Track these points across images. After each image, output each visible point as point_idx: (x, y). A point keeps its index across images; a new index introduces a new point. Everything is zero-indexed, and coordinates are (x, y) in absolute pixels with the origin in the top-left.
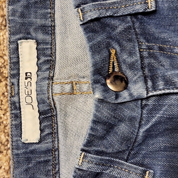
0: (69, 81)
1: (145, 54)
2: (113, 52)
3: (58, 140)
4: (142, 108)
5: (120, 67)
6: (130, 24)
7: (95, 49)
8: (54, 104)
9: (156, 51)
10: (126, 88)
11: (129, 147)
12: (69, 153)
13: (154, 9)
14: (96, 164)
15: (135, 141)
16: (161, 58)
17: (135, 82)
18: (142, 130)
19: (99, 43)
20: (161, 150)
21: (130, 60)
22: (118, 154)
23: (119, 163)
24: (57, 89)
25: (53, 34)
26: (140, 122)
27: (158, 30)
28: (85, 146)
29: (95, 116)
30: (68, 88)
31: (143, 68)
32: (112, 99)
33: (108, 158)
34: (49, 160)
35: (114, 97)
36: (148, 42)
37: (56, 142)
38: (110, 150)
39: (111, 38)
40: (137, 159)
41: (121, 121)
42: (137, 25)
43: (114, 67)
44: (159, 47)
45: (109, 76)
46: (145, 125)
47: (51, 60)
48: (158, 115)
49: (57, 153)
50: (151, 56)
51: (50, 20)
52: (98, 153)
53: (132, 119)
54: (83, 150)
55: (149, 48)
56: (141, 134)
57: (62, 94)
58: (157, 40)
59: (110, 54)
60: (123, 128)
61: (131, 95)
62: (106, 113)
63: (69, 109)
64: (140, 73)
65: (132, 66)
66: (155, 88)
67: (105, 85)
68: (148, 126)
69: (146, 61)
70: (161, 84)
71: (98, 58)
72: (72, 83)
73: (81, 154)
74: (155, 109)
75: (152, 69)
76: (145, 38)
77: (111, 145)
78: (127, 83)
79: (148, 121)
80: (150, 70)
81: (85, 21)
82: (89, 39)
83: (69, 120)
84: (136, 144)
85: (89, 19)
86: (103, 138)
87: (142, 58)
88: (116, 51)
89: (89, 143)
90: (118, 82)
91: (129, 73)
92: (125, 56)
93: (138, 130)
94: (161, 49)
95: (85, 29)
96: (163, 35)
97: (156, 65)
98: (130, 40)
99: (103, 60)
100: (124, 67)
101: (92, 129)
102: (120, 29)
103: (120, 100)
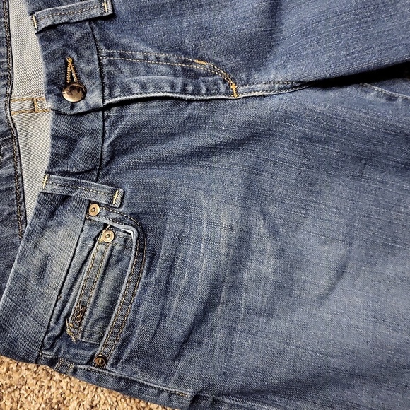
0: (29, 97)
1: (105, 61)
2: (70, 61)
3: (21, 166)
4: (104, 120)
5: (78, 77)
6: (89, 30)
7: (48, 59)
8: (14, 124)
9: (117, 58)
10: (83, 98)
11: (95, 166)
12: (32, 178)
13: (110, 12)
14: (60, 185)
15: (101, 160)
16: (122, 65)
17: (93, 91)
18: (106, 144)
19: (54, 51)
20: (132, 168)
21: (88, 68)
22: (85, 173)
23: (86, 184)
24: (15, 106)
25: (9, 45)
26: (104, 136)
27: (118, 36)
28: (48, 167)
29: (53, 130)
30: (27, 105)
31: (102, 77)
32: (67, 110)
33: (73, 179)
34: (12, 189)
35: (69, 107)
36: (109, 49)
37: (19, 167)
38: (74, 170)
39: (68, 46)
40: (107, 178)
41: (82, 134)
42: (96, 31)
43: (72, 78)
44: (120, 54)
45: (66, 85)
46: (109, 138)
47: (8, 75)
48: (120, 127)
49: (20, 179)
50: (110, 63)
51: (4, 29)
52: (63, 173)
53: (93, 133)
54: (47, 172)
55: (110, 55)
56: (105, 149)
57: (21, 111)
58: (117, 46)
59: (66, 64)
60: (85, 143)
61: (87, 104)
62: (63, 125)
63: (31, 129)
64: (99, 82)
65: (90, 75)
67: (60, 95)
68: (111, 139)
69: (105, 69)
71: (52, 67)
72: (33, 100)
73: (45, 176)
74: (118, 120)
75: (112, 76)
76: (105, 45)
77: (75, 164)
78: (85, 94)
79: (111, 134)
80: (109, 79)
81: (40, 29)
82: (44, 48)
83: (32, 141)
84: (104, 162)
85: (43, 26)
86: (66, 156)
87: (101, 66)
88: (73, 60)
89: (53, 164)
90: (75, 92)
91: (87, 83)
92: (82, 65)
93: (103, 145)
94: (122, 55)
95: (40, 38)
96: (125, 41)
97: (116, 73)
98: (89, 48)
99: (58, 70)
100: (82, 77)
101: (53, 146)
102: (77, 35)
103: (76, 111)
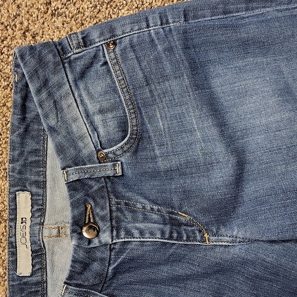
0: (56, 226)
1: (114, 208)
2: (89, 207)
3: (46, 274)
4: (111, 250)
5: (94, 218)
6: (104, 184)
7: (74, 205)
8: (44, 245)
9: (123, 207)
10: (97, 236)
11: (101, 281)
12: (54, 285)
13: (121, 174)
14: (75, 294)
15: (107, 277)
16: (126, 213)
17: (104, 231)
18: (111, 268)
19: (78, 199)
20: (128, 284)
21: (102, 213)
22: (92, 287)
23: (93, 293)
24: (46, 232)
25: (45, 187)
26: (110, 261)
27: (125, 190)
28: (67, 279)
29: (73, 257)
30: (55, 232)
31: (111, 220)
32: (85, 245)
33: (85, 290)
34: (39, 291)
35: (87, 243)
36: (117, 198)
37: (45, 276)
38: (86, 283)
39: (88, 195)
40: (109, 291)
41: (94, 260)
42: (109, 185)
43: (89, 218)
44: (125, 203)
45: (85, 225)
46: (113, 264)
47: (42, 208)
48: (122, 257)
49: (45, 285)
50: (118, 210)
51: (42, 176)
52: (77, 285)
53: (102, 260)
54: (65, 283)
55: (118, 203)
56: (110, 271)
57: (50, 237)
58: (123, 197)
59: (86, 208)
60: (96, 266)
61: (100, 242)
62: (81, 254)
63: (56, 249)
64: (109, 224)
65: (103, 218)
66: (118, 237)
67: (81, 234)
68: (115, 265)
69: (114, 214)
70: (123, 233)
71: (76, 212)
72: (59, 227)
73: (64, 286)
74: (121, 252)
75: (118, 221)
76: (115, 195)
77: (88, 280)
78: (98, 232)
79: (115, 261)
80: (116, 222)
81: (69, 181)
82: (71, 196)
83: (56, 258)
84: (108, 279)
85: (71, 180)
86: (81, 273)
87: (111, 211)
88: (91, 206)
89: (70, 277)
90: (91, 231)
91: (100, 224)
92: (98, 210)
93: (108, 268)
94: (126, 204)
95: (68, 187)
96: (129, 194)
97: (122, 218)
98: (103, 197)
99: (81, 214)
100: (97, 219)
101: (71, 266)
102: (95, 188)
103: (91, 246)
